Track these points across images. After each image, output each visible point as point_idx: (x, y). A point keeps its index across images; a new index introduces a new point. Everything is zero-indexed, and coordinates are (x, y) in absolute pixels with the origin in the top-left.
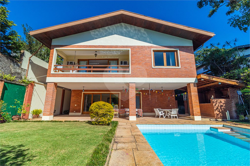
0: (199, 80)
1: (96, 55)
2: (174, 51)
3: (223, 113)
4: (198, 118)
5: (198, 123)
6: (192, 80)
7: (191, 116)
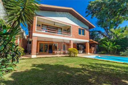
0: (90, 41)
1: (54, 24)
2: (84, 30)
3: (94, 52)
4: (89, 53)
5: (89, 55)
6: (88, 41)
7: (87, 53)
